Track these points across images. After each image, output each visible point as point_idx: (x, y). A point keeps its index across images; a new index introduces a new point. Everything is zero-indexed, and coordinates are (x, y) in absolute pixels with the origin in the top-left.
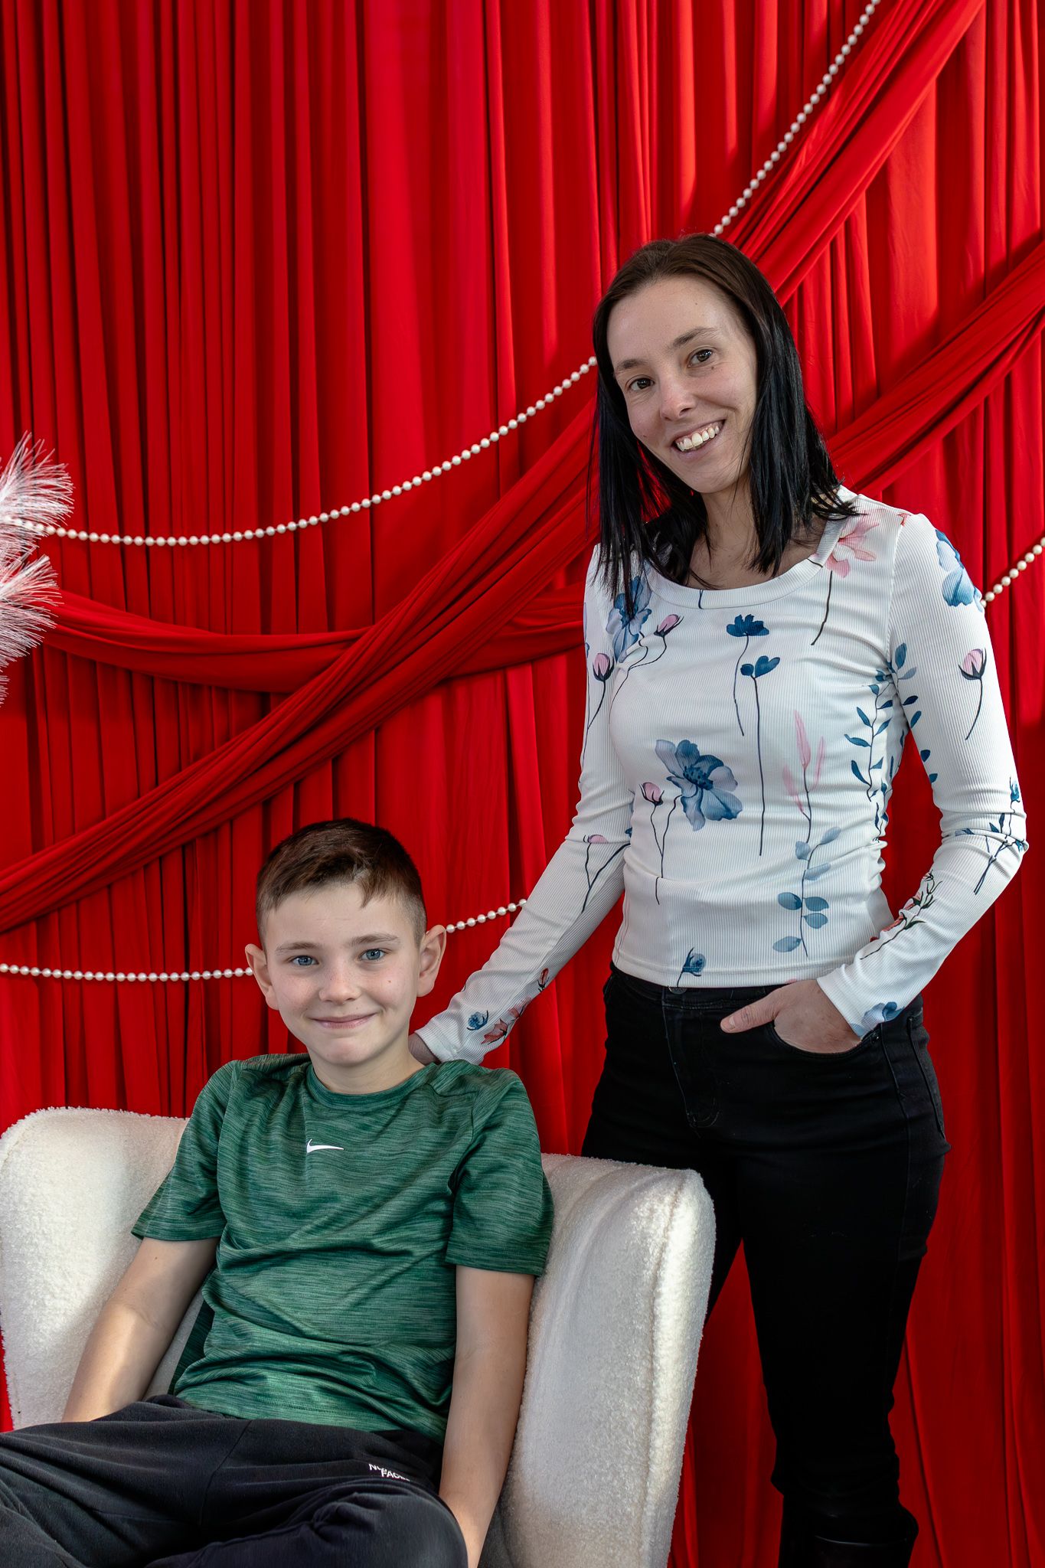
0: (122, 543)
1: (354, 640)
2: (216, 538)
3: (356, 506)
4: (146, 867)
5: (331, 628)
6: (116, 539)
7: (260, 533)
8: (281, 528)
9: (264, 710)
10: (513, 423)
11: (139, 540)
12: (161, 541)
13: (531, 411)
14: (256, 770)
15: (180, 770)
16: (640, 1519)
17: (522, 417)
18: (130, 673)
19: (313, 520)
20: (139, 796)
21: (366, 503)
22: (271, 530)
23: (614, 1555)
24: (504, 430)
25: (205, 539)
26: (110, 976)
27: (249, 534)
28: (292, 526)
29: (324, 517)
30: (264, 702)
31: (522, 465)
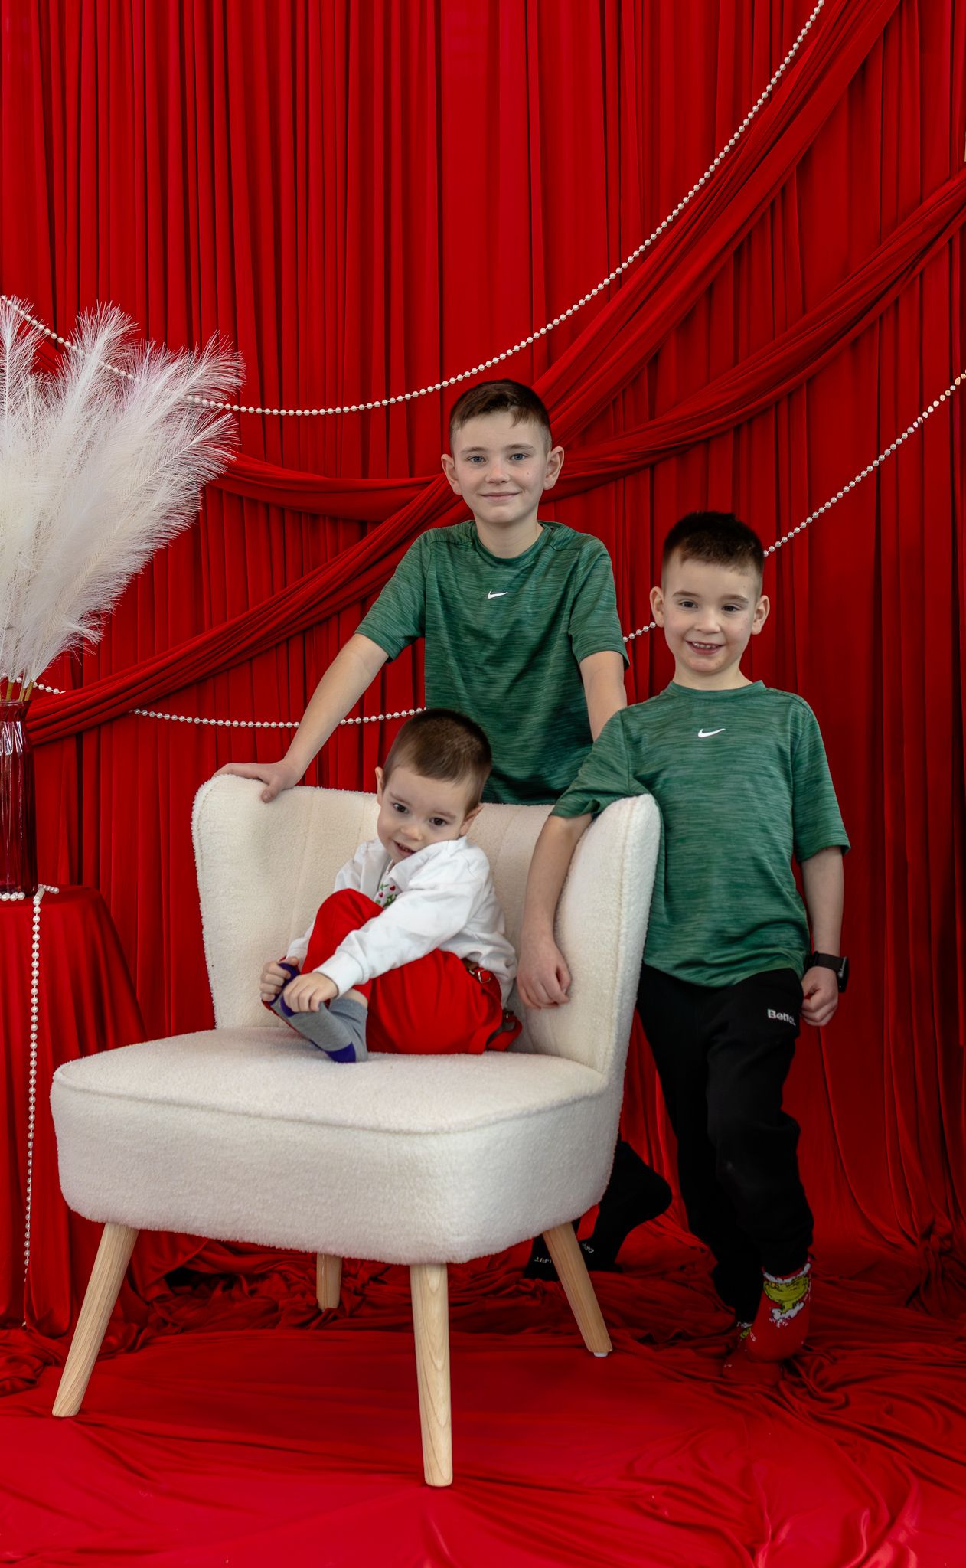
0: (263, 413)
1: (429, 483)
2: (330, 411)
3: (430, 389)
4: (277, 645)
5: (411, 476)
6: (259, 410)
7: (362, 407)
8: (377, 404)
9: (363, 534)
10: (543, 331)
11: (275, 412)
12: (291, 412)
13: (556, 321)
14: (359, 575)
15: (302, 576)
16: (612, 998)
17: (550, 326)
18: (267, 506)
19: (400, 398)
20: (273, 594)
21: (438, 386)
22: (369, 405)
23: (596, 1021)
24: (536, 335)
25: (322, 411)
26: (251, 724)
27: (354, 408)
28: (385, 402)
29: (408, 396)
30: (363, 527)
31: (549, 361)
